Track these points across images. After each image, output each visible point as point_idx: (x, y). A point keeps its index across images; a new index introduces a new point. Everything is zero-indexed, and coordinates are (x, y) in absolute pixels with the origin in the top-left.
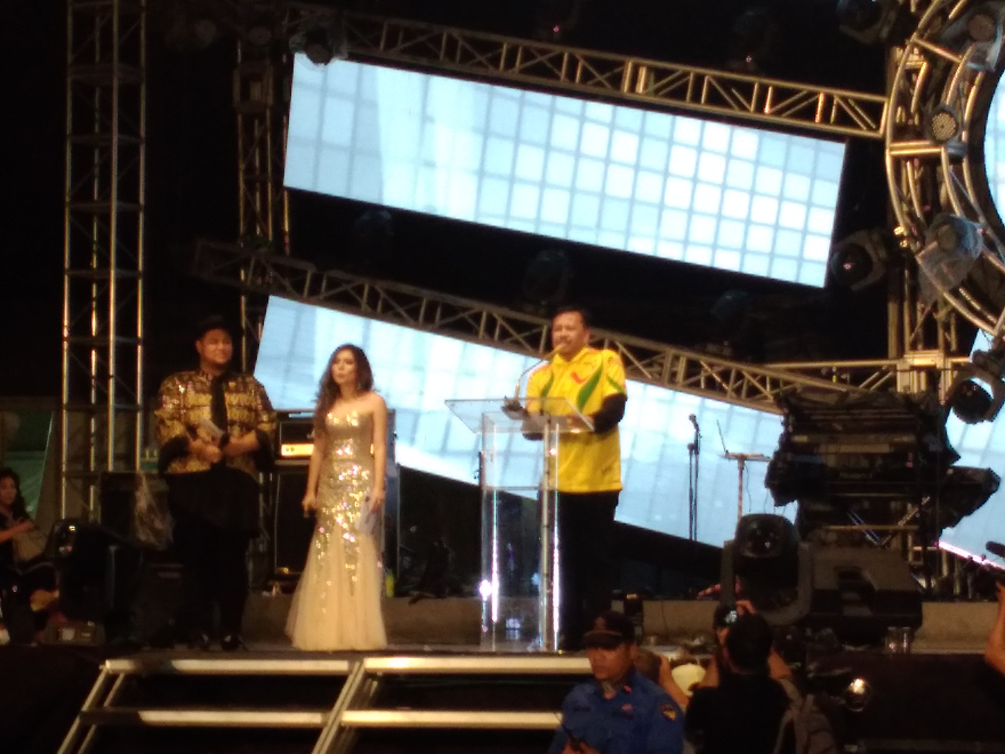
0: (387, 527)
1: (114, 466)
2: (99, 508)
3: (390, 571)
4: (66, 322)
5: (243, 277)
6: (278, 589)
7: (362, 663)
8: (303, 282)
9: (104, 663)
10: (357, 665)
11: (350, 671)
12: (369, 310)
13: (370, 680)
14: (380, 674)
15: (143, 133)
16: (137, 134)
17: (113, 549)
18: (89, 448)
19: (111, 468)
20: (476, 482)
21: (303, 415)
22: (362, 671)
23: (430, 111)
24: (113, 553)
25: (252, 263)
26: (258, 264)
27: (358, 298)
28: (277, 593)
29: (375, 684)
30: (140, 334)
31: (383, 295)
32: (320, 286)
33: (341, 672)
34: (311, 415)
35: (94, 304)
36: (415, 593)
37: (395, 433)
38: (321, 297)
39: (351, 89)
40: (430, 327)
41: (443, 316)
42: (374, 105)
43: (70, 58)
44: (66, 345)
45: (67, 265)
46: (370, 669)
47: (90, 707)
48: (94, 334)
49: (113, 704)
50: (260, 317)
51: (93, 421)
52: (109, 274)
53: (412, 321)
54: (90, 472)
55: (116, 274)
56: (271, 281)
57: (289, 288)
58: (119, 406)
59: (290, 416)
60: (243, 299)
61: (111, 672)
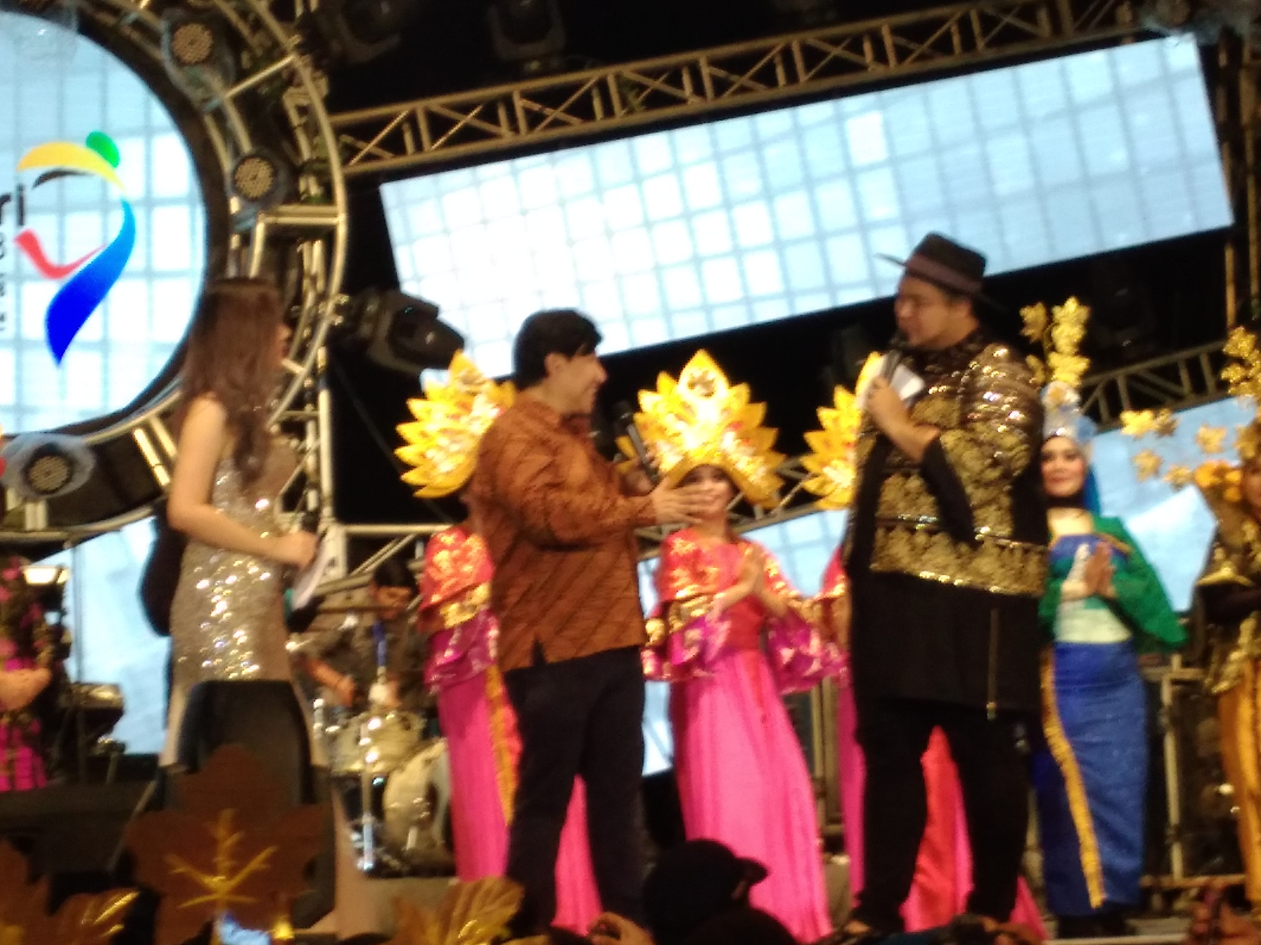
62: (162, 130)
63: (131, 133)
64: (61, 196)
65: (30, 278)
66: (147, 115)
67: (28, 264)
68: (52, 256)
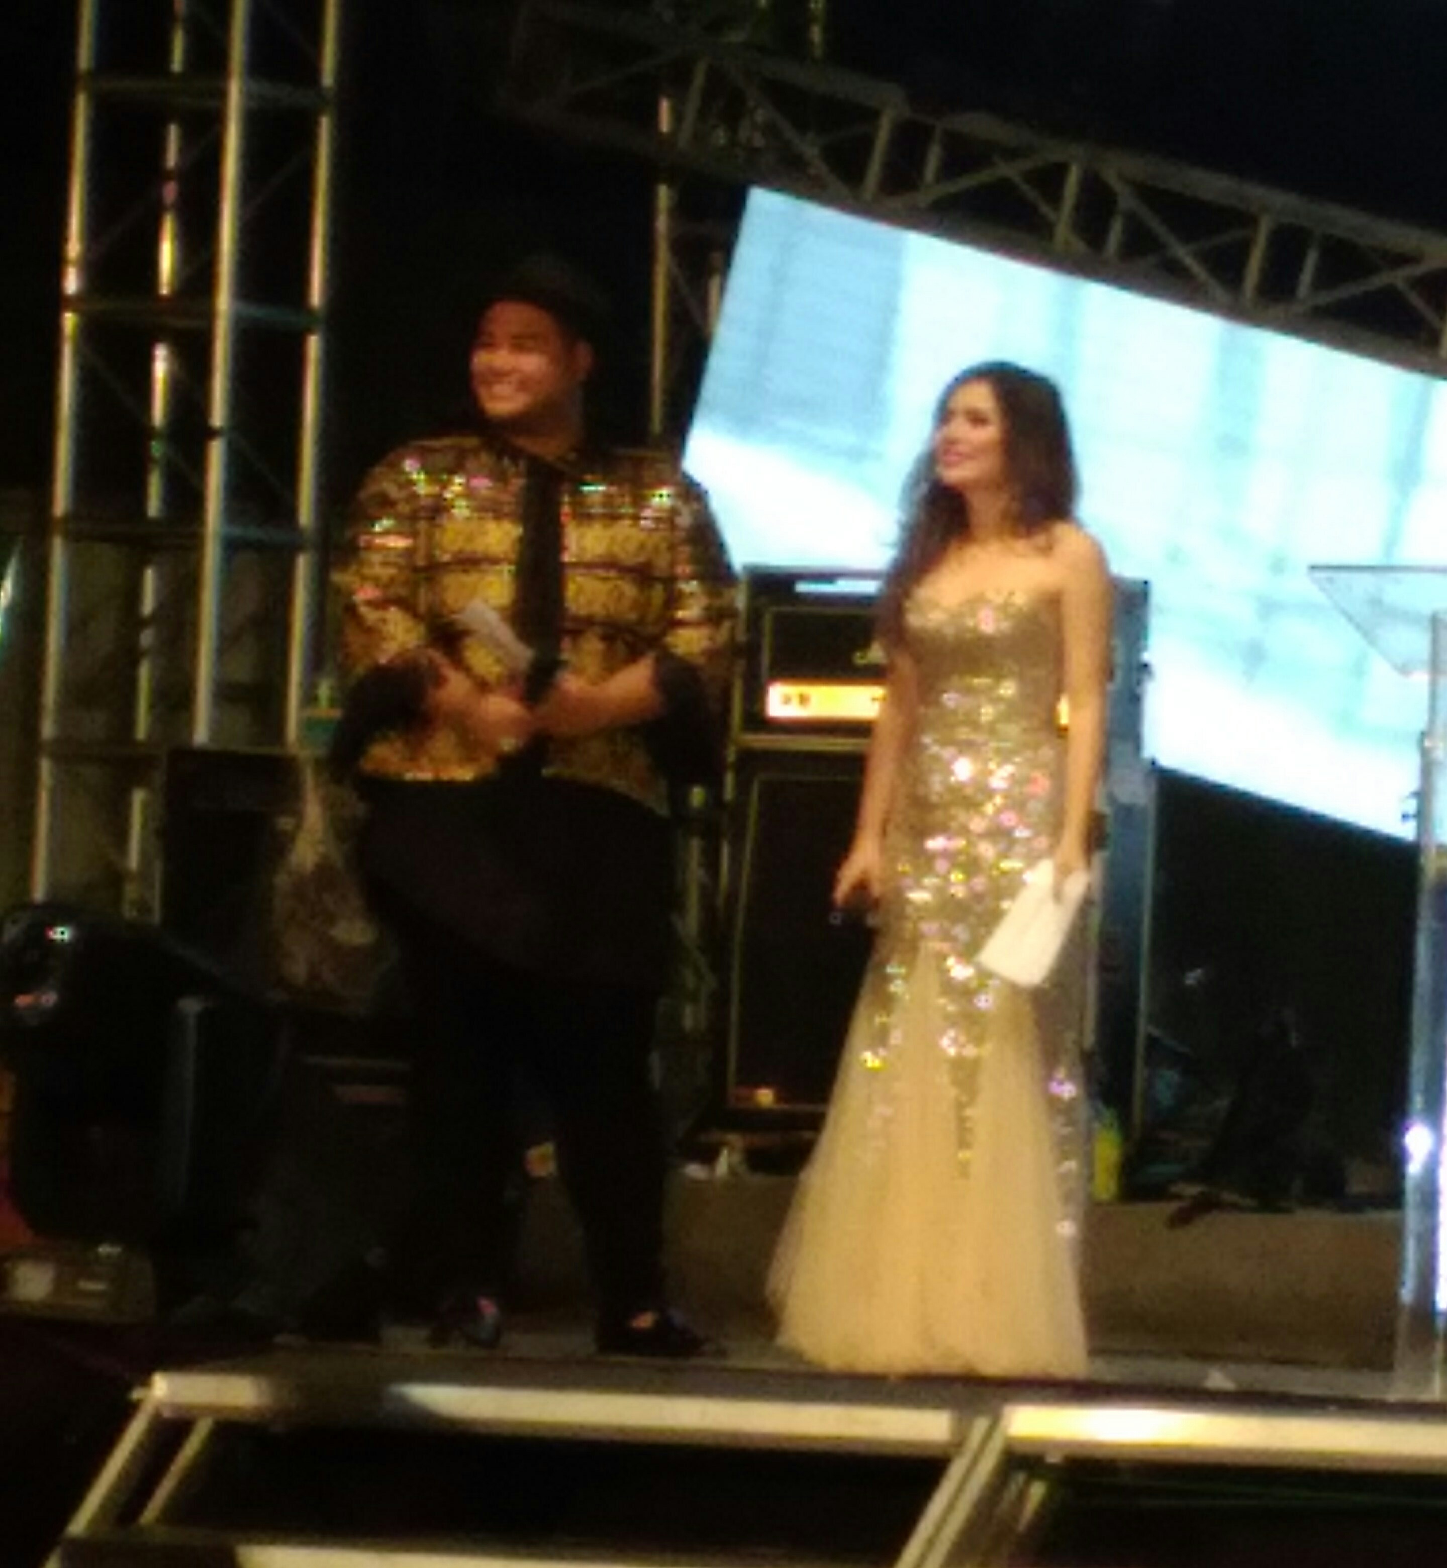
0: (1104, 968)
1: (216, 727)
2: (158, 868)
3: (1109, 1115)
4: (74, 248)
5: (665, 123)
6: (737, 1158)
7: (996, 1421)
8: (866, 144)
9: (145, 1382)
10: (981, 1425)
11: (958, 1444)
12: (1080, 246)
13: (1020, 1478)
14: (1053, 1458)
17: (191, 1006)
18: (134, 664)
19: (201, 735)
20: (1407, 832)
21: (843, 587)
22: (996, 1447)
24: (192, 1022)
25: (699, 79)
26: (716, 79)
27: (1045, 209)
28: (732, 1170)
29: (1037, 1491)
30: (316, 295)
31: (1126, 200)
32: (918, 164)
33: (926, 1445)
34: (869, 587)
35: (170, 192)
36: (1192, 1190)
37: (1146, 657)
38: (923, 198)
40: (1278, 310)
41: (1324, 280)
44: (69, 320)
45: (85, 58)
46: (1023, 1441)
47: (94, 1522)
48: (165, 290)
49: (171, 1514)
50: (716, 257)
51: (150, 577)
52: (222, 95)
53: (1219, 293)
54: (133, 743)
55: (247, 95)
56: (759, 141)
57: (819, 167)
58: (238, 531)
59: (802, 587)
60: (664, 195)
61: (167, 1414)
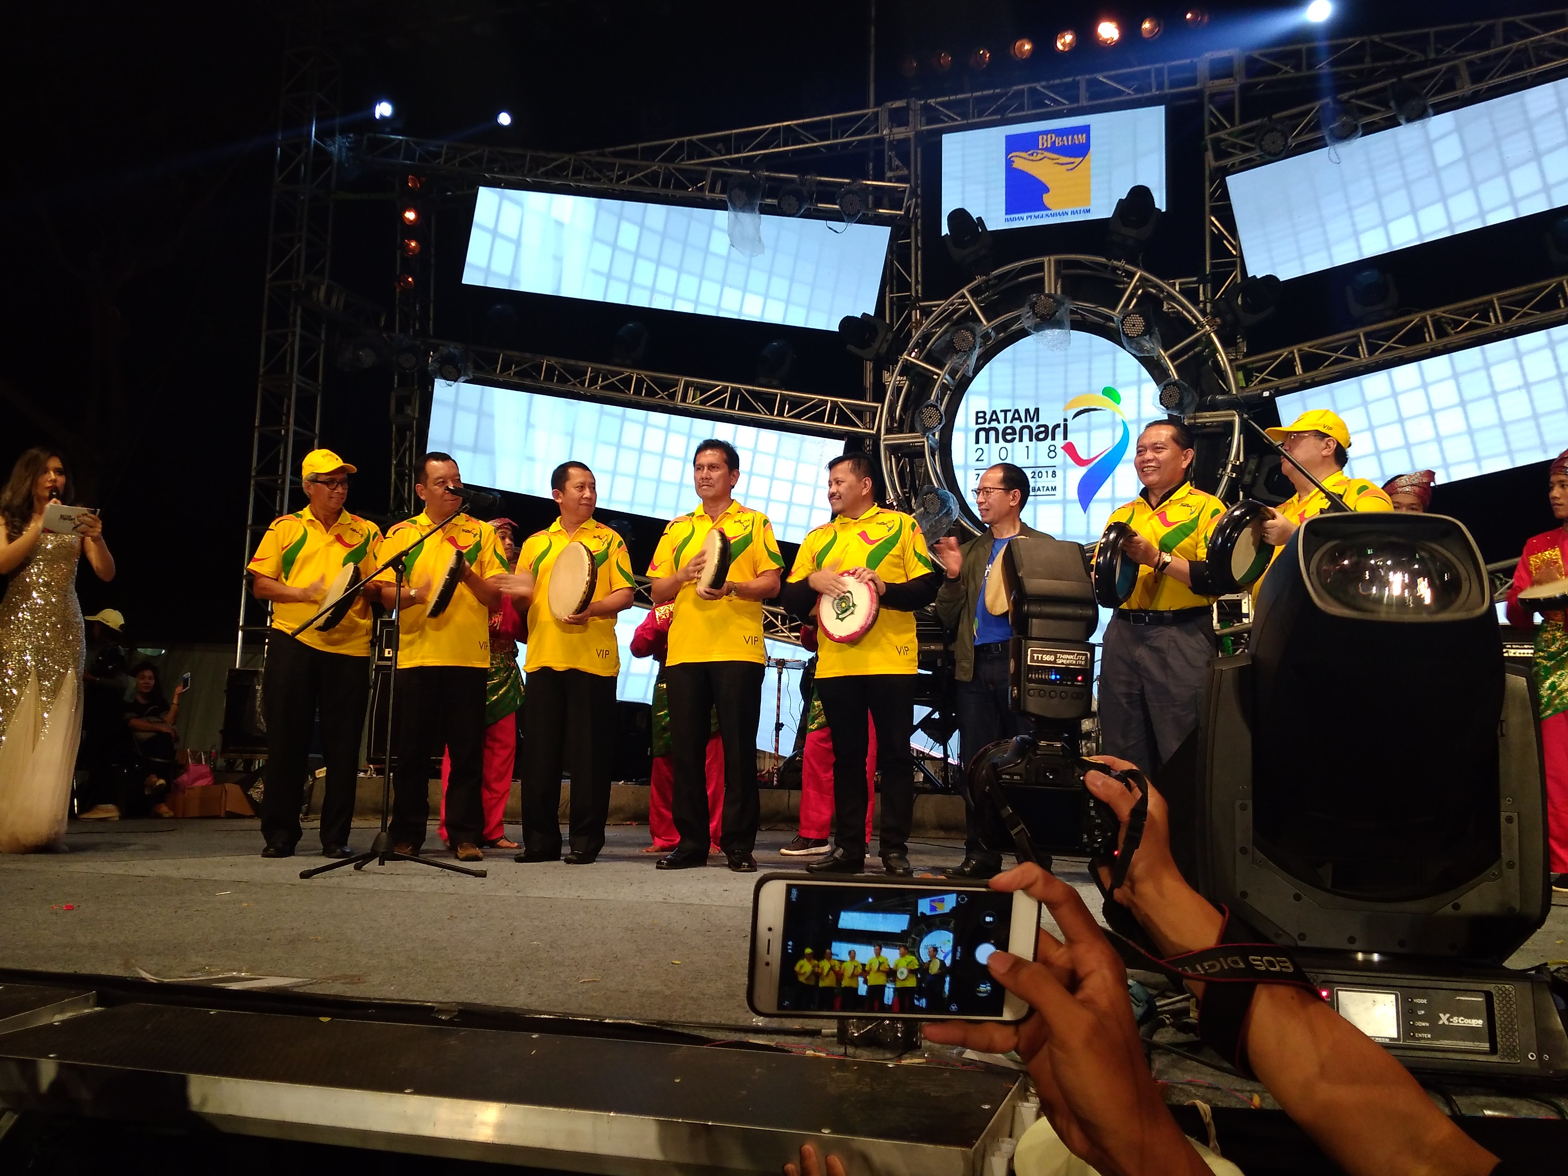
15: (317, 432)
16: (313, 431)
23: (532, 421)
39: (475, 404)
42: (491, 416)
43: (262, 370)
62: (1147, 381)
63: (1128, 384)
64: (1089, 423)
65: (1071, 466)
66: (1139, 374)
67: (1069, 460)
68: (1083, 455)
